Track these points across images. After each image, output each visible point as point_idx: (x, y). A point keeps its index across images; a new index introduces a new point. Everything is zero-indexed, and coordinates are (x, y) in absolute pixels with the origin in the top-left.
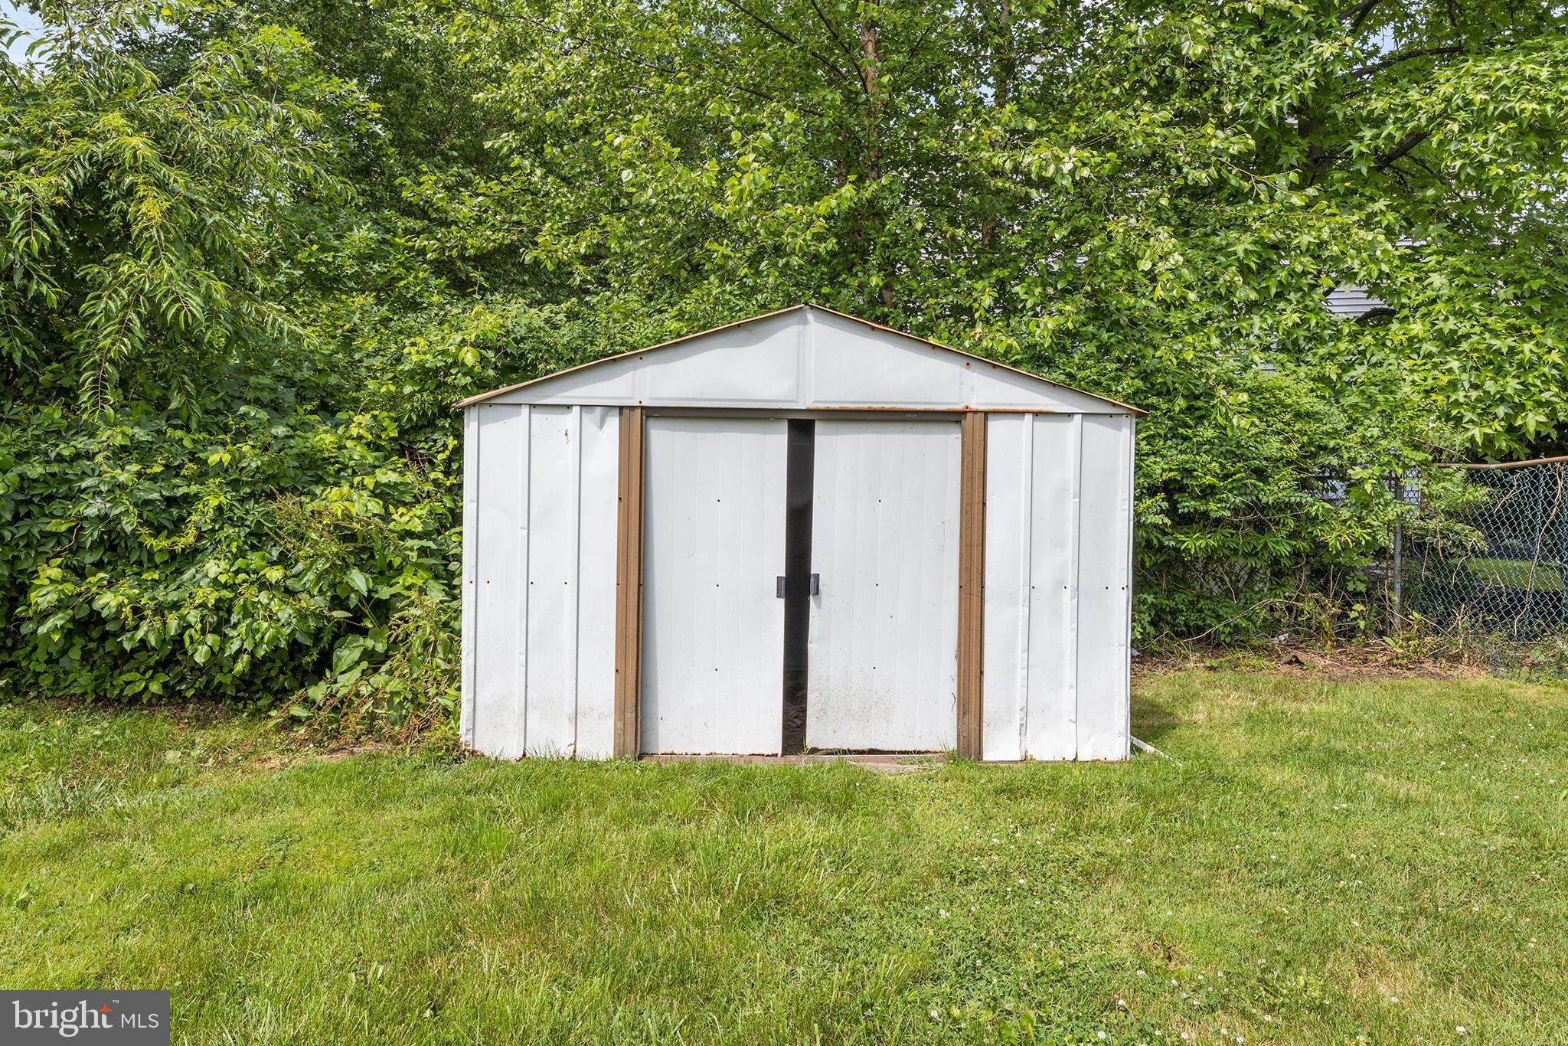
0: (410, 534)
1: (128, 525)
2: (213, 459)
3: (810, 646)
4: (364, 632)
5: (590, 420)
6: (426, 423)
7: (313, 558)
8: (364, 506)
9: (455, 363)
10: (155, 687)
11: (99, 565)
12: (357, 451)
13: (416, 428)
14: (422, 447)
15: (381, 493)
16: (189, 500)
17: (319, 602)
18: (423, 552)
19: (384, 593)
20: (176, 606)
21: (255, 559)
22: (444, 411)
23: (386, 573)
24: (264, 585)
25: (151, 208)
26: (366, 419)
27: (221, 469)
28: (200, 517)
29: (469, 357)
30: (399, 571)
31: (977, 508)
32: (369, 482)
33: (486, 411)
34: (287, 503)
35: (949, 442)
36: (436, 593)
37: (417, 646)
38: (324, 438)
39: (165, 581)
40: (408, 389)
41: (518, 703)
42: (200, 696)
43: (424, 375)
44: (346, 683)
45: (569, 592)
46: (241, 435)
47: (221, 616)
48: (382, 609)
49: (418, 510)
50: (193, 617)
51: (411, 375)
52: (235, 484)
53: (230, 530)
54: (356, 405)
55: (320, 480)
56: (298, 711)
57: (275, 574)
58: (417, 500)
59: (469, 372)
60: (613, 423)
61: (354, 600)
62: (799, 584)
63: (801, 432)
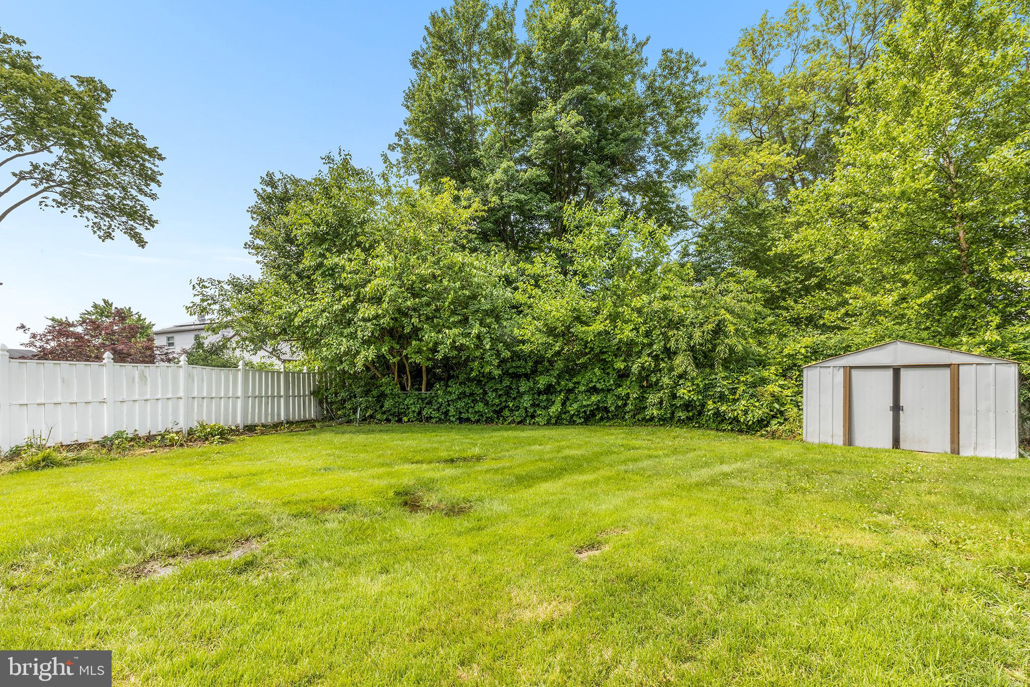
0: (787, 396)
1: (726, 393)
2: (742, 379)
3: (901, 424)
4: (778, 418)
5: (836, 370)
6: (790, 368)
7: (766, 400)
8: (777, 389)
9: (799, 352)
10: (729, 428)
11: (718, 401)
12: (774, 377)
13: (787, 370)
14: (789, 375)
15: (780, 386)
16: (737, 388)
17: (767, 411)
18: (791, 400)
19: (782, 409)
20: (736, 410)
21: (752, 401)
22: (795, 365)
23: (783, 405)
24: (755, 406)
25: (731, 328)
26: (773, 368)
27: (743, 381)
28: (739, 392)
29: (803, 351)
30: (786, 404)
31: (956, 390)
32: (777, 384)
33: (809, 369)
34: (759, 389)
35: (947, 372)
36: (796, 410)
37: (792, 420)
38: (765, 374)
39: (733, 405)
40: (785, 360)
41: (817, 432)
42: (738, 431)
43: (789, 356)
44: (774, 428)
45: (830, 408)
46: (747, 373)
47: (746, 412)
48: (782, 413)
49: (789, 390)
50: (740, 412)
51: (786, 356)
52: (746, 385)
53: (746, 395)
54: (770, 364)
55: (765, 384)
56: (764, 432)
57: (757, 404)
58: (789, 388)
59: (803, 355)
60: (842, 370)
61: (775, 410)
62: (897, 408)
63: (897, 371)
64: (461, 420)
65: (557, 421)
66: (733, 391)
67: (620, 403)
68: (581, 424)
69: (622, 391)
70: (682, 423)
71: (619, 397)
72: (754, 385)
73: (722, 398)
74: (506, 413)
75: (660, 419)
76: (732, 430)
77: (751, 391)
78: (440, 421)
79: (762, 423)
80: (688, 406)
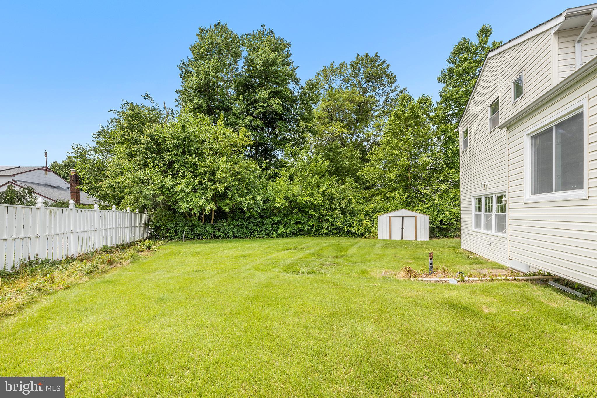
1: (351, 224)
3: (403, 233)
4: (368, 232)
5: (387, 217)
7: (364, 226)
11: (348, 227)
17: (364, 230)
19: (369, 229)
20: (354, 230)
22: (368, 214)
24: (360, 228)
25: (353, 201)
27: (356, 220)
28: (355, 223)
31: (416, 224)
35: (414, 218)
37: (373, 232)
39: (353, 228)
41: (382, 236)
42: (354, 237)
43: (366, 211)
44: (367, 236)
45: (386, 229)
50: (356, 230)
56: (363, 237)
60: (389, 217)
61: (367, 229)
62: (403, 228)
63: (403, 217)
64: (234, 237)
65: (281, 236)
66: (353, 223)
67: (309, 228)
68: (291, 237)
69: (310, 223)
70: (333, 234)
71: (309, 226)
72: (359, 221)
73: (349, 225)
74: (256, 233)
75: (325, 234)
76: (352, 237)
77: (358, 223)
78: (224, 238)
79: (362, 235)
80: (337, 228)
